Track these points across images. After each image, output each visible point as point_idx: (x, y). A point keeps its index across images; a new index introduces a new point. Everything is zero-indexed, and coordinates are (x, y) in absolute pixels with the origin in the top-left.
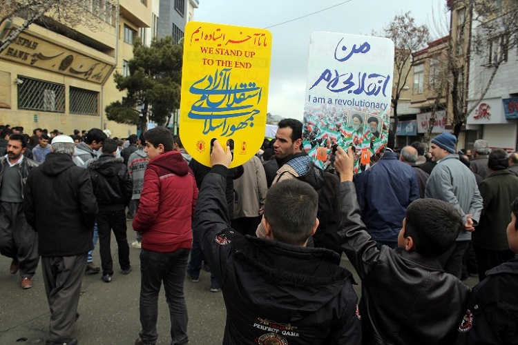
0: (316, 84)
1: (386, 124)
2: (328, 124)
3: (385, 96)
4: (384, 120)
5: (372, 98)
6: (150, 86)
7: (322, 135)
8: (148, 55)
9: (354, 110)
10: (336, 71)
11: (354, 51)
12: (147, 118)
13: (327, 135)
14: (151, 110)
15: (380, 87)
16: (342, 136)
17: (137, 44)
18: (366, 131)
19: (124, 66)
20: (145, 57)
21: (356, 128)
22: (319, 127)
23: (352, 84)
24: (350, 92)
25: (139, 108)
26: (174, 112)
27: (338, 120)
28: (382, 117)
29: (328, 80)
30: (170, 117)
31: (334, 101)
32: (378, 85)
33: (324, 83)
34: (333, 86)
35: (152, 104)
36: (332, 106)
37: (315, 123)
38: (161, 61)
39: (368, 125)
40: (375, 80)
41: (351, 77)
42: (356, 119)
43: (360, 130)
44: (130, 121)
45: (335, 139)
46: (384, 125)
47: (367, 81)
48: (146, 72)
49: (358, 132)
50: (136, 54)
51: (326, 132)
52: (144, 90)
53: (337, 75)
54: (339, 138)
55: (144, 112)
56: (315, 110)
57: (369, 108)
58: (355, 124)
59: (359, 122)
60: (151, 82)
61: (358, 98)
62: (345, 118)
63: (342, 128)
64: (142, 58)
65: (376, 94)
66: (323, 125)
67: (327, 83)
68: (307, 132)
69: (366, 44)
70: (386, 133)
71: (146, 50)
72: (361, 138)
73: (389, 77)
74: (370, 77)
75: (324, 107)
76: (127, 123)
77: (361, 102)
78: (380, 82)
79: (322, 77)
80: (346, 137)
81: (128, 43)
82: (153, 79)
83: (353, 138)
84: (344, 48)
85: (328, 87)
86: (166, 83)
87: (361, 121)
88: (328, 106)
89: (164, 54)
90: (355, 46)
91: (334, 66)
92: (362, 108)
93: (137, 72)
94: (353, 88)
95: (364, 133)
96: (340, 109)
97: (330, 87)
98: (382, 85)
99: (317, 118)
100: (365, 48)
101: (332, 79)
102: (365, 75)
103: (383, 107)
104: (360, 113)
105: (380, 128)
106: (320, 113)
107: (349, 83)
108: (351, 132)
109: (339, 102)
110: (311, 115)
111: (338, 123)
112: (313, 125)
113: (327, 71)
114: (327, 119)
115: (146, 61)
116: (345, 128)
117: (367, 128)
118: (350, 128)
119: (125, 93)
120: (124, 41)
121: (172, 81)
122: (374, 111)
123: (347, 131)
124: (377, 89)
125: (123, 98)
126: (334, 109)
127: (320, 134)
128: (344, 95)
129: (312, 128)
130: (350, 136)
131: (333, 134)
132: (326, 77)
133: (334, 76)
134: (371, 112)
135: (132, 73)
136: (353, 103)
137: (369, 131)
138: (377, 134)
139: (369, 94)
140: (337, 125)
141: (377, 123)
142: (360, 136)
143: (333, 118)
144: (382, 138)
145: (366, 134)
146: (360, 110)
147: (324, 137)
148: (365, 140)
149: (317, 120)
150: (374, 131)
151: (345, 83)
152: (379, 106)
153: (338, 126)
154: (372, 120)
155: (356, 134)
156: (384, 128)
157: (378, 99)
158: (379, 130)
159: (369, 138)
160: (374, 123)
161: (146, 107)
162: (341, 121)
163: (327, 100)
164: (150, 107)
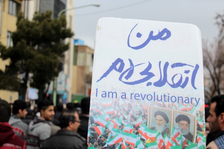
0: (105, 75)
1: (201, 123)
2: (122, 125)
3: (195, 88)
4: (197, 118)
5: (179, 92)
6: (31, 57)
7: (115, 139)
8: (29, 29)
9: (156, 106)
10: (130, 61)
11: (151, 37)
12: (28, 85)
13: (121, 140)
14: (32, 78)
15: (187, 79)
16: (143, 140)
17: (20, 17)
18: (175, 132)
19: (8, 37)
20: (27, 30)
21: (160, 129)
22: (110, 128)
23: (151, 75)
24: (149, 84)
25: (21, 77)
26: (54, 80)
27: (135, 119)
28: (194, 114)
29: (120, 70)
30: (49, 84)
31: (128, 96)
32: (185, 76)
33: (115, 74)
34: (127, 78)
35: (33, 72)
36: (127, 101)
37: (105, 123)
38: (41, 34)
39: (177, 125)
40: (180, 70)
41: (150, 66)
42: (159, 117)
43: (166, 132)
44: (11, 88)
45: (133, 145)
46: (198, 125)
47: (171, 72)
48: (28, 44)
49: (163, 134)
50: (19, 26)
51: (120, 136)
52: (26, 60)
53: (132, 64)
54: (138, 143)
55: (26, 79)
56: (104, 107)
57: (176, 103)
58: (159, 124)
59: (164, 121)
60: (32, 52)
61: (160, 91)
62: (144, 117)
63: (142, 129)
64: (24, 30)
65: (183, 87)
66: (115, 126)
67: (119, 74)
68: (95, 136)
69: (165, 30)
70: (202, 136)
71: (28, 24)
72: (169, 142)
73: (197, 67)
74: (173, 66)
75: (116, 104)
76: (9, 90)
77: (165, 96)
78: (187, 72)
79: (113, 67)
80: (148, 141)
81: (12, 14)
82: (34, 50)
83: (158, 142)
84: (139, 35)
85: (120, 79)
86: (46, 54)
87: (167, 121)
88: (121, 102)
89: (44, 27)
90: (152, 32)
91: (126, 54)
92: (167, 103)
93: (19, 44)
94: (153, 80)
95: (172, 136)
96: (137, 106)
97: (123, 79)
98: (190, 75)
99: (107, 116)
100: (164, 35)
101: (124, 70)
102: (167, 64)
103: (194, 102)
104: (166, 110)
105: (193, 129)
106: (111, 110)
107: (147, 73)
108: (154, 135)
109: (135, 96)
110: (99, 113)
111: (136, 123)
112: (102, 126)
113: (119, 60)
114: (121, 118)
115: (28, 33)
116: (146, 129)
117: (175, 129)
118: (153, 129)
119: (8, 62)
120: (9, 13)
121: (52, 51)
122: (183, 107)
123: (148, 134)
124: (184, 80)
125: (7, 66)
126: (130, 106)
127: (112, 137)
128: (142, 89)
129: (101, 130)
130: (153, 140)
131: (130, 138)
132: (118, 66)
133: (127, 66)
134: (179, 109)
135: (15, 43)
136: (154, 98)
137: (179, 134)
138: (190, 137)
139: (174, 86)
140: (134, 126)
141: (189, 121)
142: (166, 140)
143: (128, 117)
144: (197, 142)
145: (176, 136)
146: (164, 106)
147: (117, 142)
148: (174, 145)
149: (107, 120)
150: (186, 133)
151: (142, 73)
152: (189, 100)
153: (137, 127)
154: (181, 118)
155: (161, 137)
156: (199, 129)
157: (187, 91)
158: (191, 131)
159: (179, 143)
160: (185, 122)
161: (27, 76)
162: (140, 120)
163: (119, 95)
164: (31, 75)
